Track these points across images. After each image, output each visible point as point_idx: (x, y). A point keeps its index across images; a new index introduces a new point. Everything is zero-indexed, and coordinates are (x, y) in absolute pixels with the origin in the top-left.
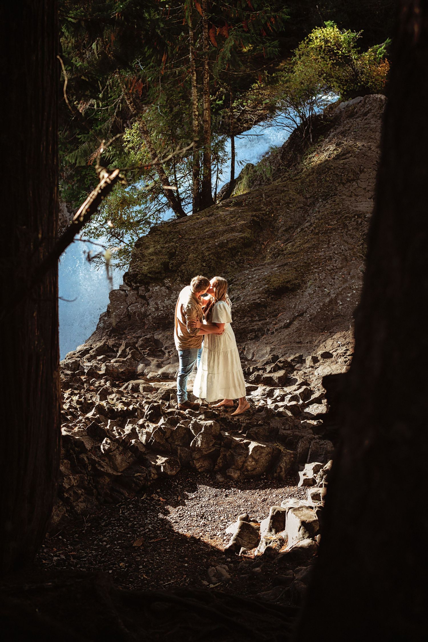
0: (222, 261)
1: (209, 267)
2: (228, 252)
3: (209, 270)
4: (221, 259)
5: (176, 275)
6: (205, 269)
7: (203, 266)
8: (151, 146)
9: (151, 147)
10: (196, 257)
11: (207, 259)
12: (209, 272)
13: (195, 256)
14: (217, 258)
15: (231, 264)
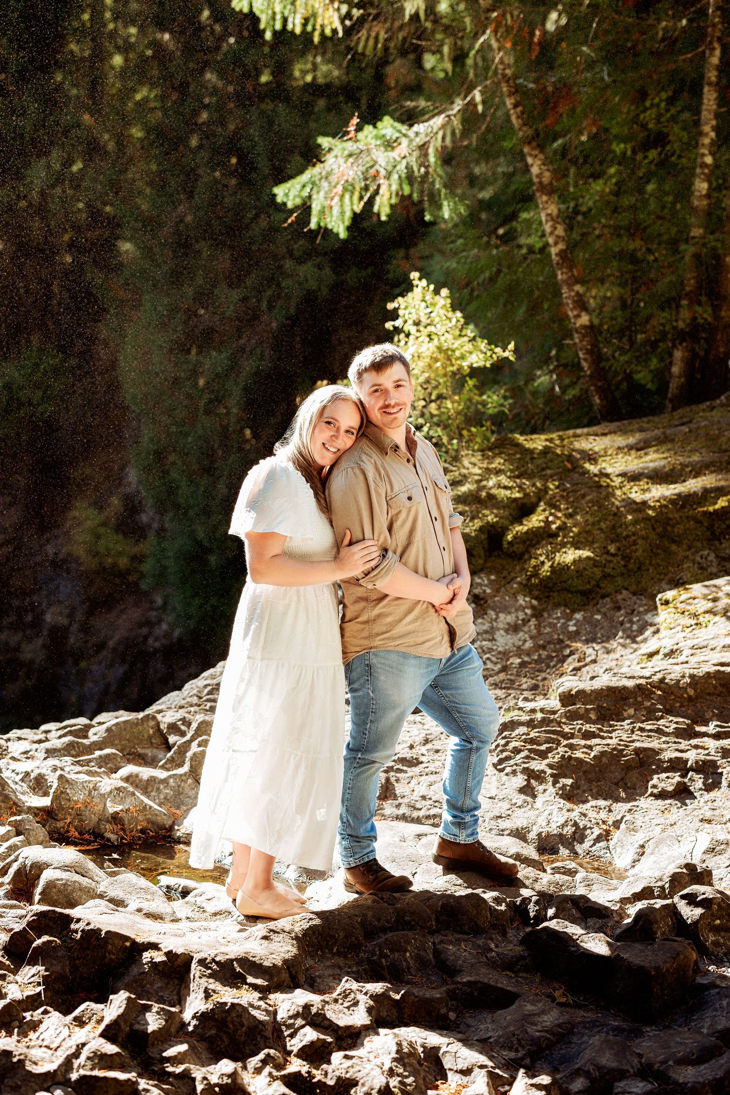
0: (674, 547)
1: (627, 558)
2: (701, 522)
3: (625, 566)
4: (674, 541)
5: (518, 568)
6: (610, 562)
7: (608, 553)
8: (555, 228)
9: (557, 232)
10: (593, 524)
11: (625, 533)
12: (622, 574)
13: (591, 520)
14: (661, 536)
15: (698, 559)
